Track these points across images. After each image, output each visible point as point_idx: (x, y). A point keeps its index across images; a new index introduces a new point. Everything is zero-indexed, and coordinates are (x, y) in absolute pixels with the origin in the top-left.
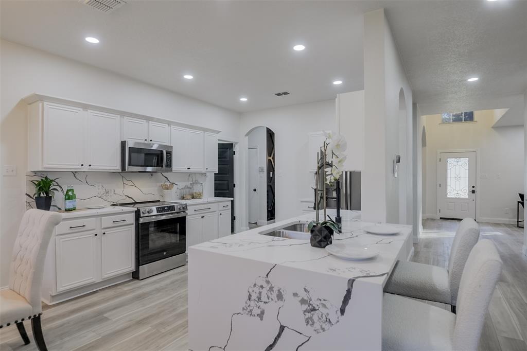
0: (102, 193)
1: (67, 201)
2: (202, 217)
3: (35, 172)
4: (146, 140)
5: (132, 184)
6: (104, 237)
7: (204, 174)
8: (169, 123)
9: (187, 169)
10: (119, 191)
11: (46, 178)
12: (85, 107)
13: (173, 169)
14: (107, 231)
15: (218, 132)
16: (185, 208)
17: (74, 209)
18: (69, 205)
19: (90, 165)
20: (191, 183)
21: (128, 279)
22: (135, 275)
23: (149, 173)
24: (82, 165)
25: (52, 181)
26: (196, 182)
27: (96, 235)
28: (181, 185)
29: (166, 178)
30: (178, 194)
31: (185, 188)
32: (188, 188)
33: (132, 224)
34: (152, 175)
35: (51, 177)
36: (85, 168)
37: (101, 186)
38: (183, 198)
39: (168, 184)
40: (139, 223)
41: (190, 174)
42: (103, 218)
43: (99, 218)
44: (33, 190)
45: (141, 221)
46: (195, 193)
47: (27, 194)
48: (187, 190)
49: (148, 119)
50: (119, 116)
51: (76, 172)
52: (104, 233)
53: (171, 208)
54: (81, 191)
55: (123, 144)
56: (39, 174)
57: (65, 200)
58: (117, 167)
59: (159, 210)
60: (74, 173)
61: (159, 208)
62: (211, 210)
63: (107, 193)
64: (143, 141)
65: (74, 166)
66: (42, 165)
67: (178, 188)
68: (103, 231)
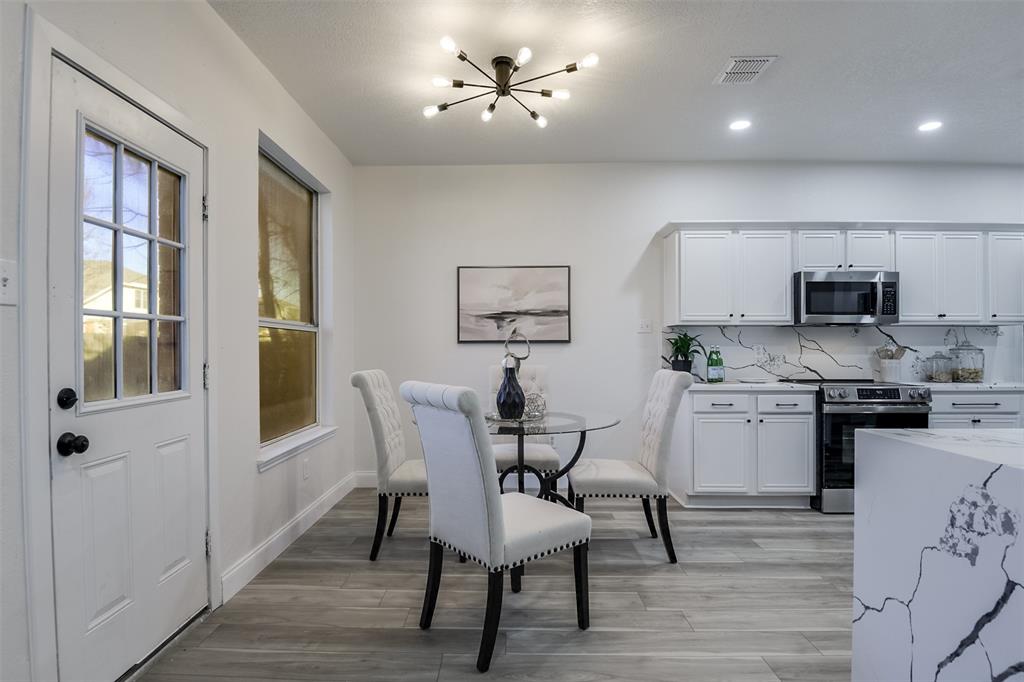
0: (763, 361)
1: (710, 368)
2: (974, 421)
3: (672, 327)
4: (840, 266)
5: (813, 345)
6: (760, 425)
8: (891, 228)
9: (934, 318)
10: (793, 357)
11: (685, 335)
12: (735, 227)
13: (901, 318)
14: (766, 418)
16: (926, 397)
17: (720, 380)
18: (713, 373)
19: (743, 316)
20: (954, 347)
21: (802, 507)
22: (816, 503)
23: (850, 328)
24: (731, 315)
25: (693, 339)
26: (967, 346)
27: (749, 421)
28: (927, 351)
29: (888, 336)
30: (919, 369)
31: (935, 357)
32: (944, 357)
33: (810, 413)
34: (856, 331)
35: (691, 334)
36: (736, 321)
37: (762, 350)
38: (930, 379)
39: (893, 348)
40: (822, 414)
41: (951, 329)
42: (760, 396)
43: (753, 397)
44: (669, 351)
45: (827, 409)
46: (963, 370)
47: (663, 357)
48: (941, 363)
49: (844, 227)
50: (789, 232)
51: (724, 327)
52: (761, 421)
53: (892, 393)
54: (731, 355)
55: (797, 277)
56: (677, 330)
57: (708, 365)
58: (786, 316)
59: (862, 393)
60: (722, 328)
61: (863, 390)
62: (999, 409)
63: (771, 360)
64: (835, 269)
65: (719, 316)
66: (680, 316)
67: (918, 358)
68: (760, 417)
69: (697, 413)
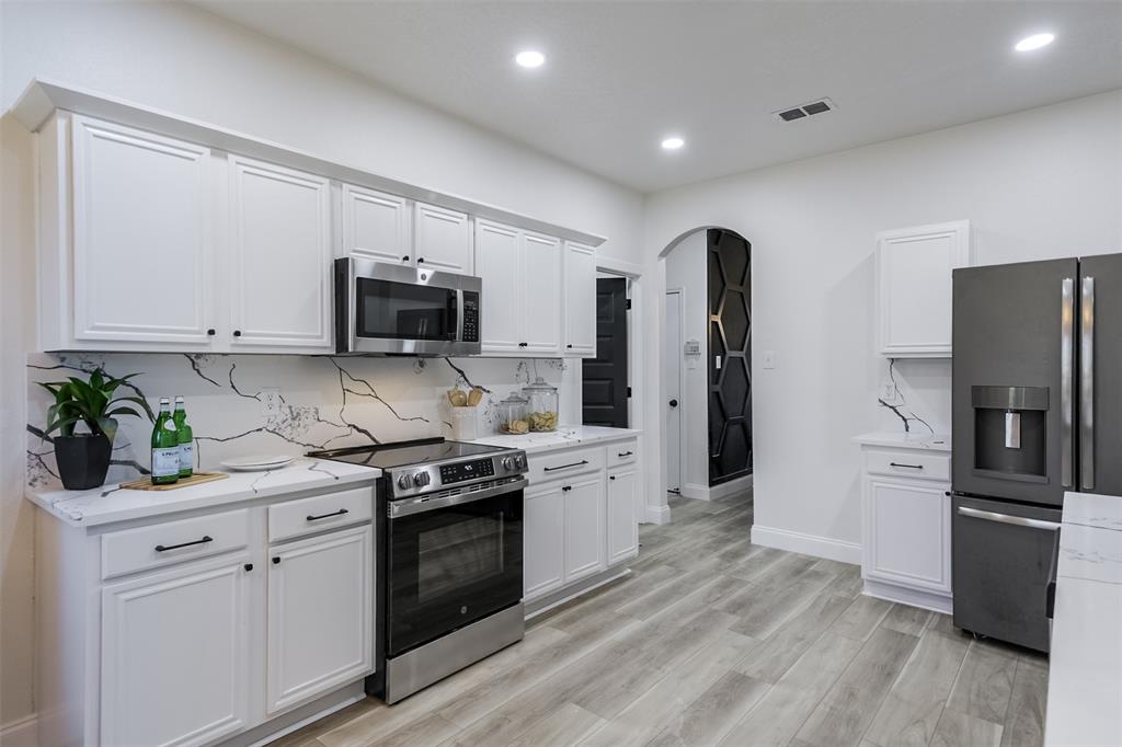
0: (279, 420)
1: (159, 452)
2: (565, 489)
3: (62, 356)
4: (406, 258)
5: (366, 390)
6: (275, 570)
7: (555, 362)
8: (472, 211)
9: (517, 348)
10: (329, 411)
11: (97, 375)
13: (483, 347)
14: (286, 552)
15: (598, 242)
16: (520, 463)
17: (185, 475)
18: (165, 463)
19: (237, 334)
20: (526, 386)
22: (375, 688)
23: (414, 359)
24: (211, 332)
25: (114, 383)
26: (540, 385)
27: (249, 567)
28: (500, 391)
29: (460, 371)
30: (492, 417)
31: (509, 401)
32: (519, 400)
33: (367, 522)
34: (422, 364)
35: (114, 370)
36: (222, 344)
37: (276, 401)
38: (504, 429)
39: (467, 390)
40: (387, 520)
41: (522, 362)
42: (273, 507)
43: (261, 509)
45: (395, 511)
46: (537, 414)
47: (31, 428)
48: (517, 406)
49: (413, 194)
50: (325, 180)
51: (199, 355)
52: (276, 560)
53: (483, 467)
54: (208, 413)
55: (341, 268)
56: (76, 362)
57: (155, 445)
60: (194, 359)
61: (446, 467)
62: (587, 468)
63: (293, 419)
64: (399, 262)
65: (184, 332)
66: (72, 330)
67: (490, 402)
68: (273, 552)
69: (110, 579)
